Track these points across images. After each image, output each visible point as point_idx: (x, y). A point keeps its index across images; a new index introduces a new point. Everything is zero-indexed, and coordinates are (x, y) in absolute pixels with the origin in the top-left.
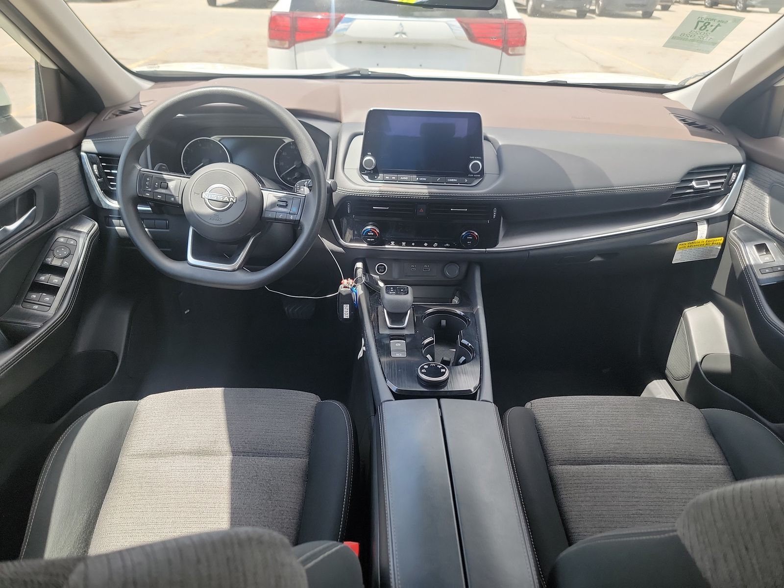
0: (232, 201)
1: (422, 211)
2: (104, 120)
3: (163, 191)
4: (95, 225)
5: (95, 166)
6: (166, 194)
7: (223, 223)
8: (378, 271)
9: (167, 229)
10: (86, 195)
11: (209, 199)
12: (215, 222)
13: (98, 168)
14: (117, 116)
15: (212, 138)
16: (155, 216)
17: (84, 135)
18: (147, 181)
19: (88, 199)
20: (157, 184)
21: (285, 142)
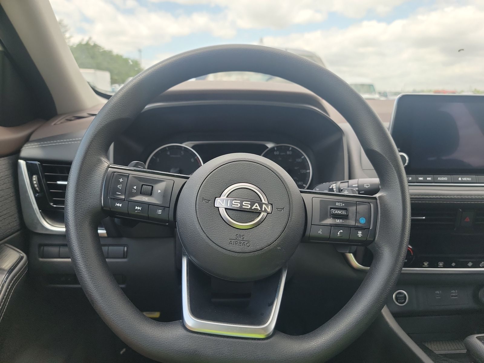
0: (265, 211)
1: (469, 220)
2: (55, 124)
3: (145, 199)
4: (22, 258)
5: (35, 178)
6: (149, 204)
7: (251, 248)
8: (397, 301)
9: (124, 258)
10: (16, 215)
11: (226, 209)
12: (237, 248)
13: (39, 180)
14: (71, 120)
15: (183, 145)
16: (110, 241)
17: (27, 140)
18: (119, 183)
19: (18, 221)
20: (135, 187)
21: (268, 147)
